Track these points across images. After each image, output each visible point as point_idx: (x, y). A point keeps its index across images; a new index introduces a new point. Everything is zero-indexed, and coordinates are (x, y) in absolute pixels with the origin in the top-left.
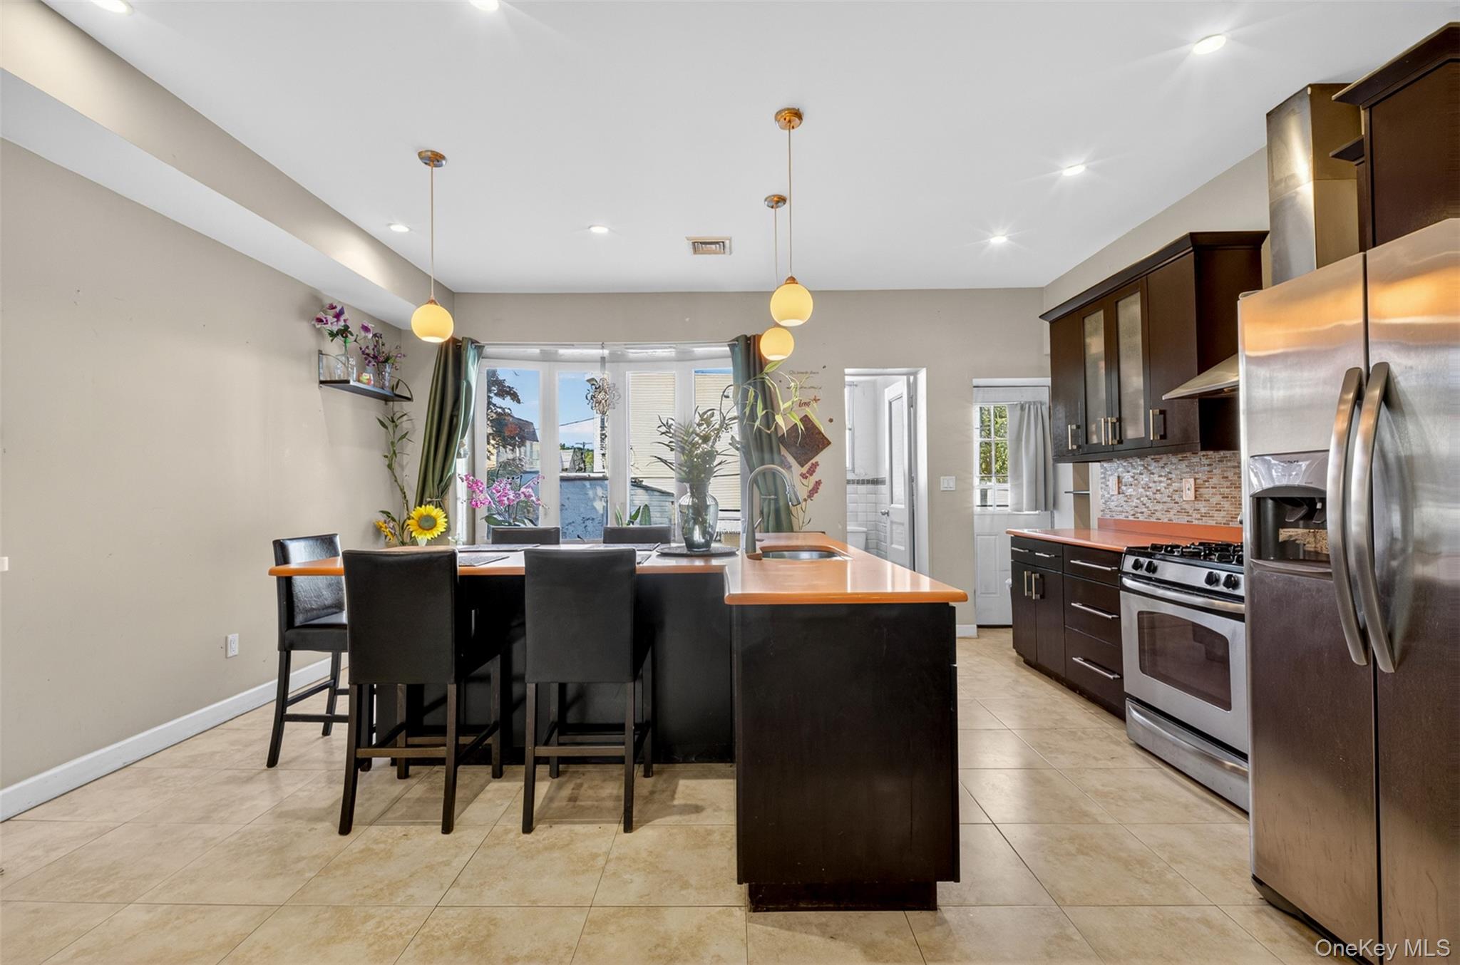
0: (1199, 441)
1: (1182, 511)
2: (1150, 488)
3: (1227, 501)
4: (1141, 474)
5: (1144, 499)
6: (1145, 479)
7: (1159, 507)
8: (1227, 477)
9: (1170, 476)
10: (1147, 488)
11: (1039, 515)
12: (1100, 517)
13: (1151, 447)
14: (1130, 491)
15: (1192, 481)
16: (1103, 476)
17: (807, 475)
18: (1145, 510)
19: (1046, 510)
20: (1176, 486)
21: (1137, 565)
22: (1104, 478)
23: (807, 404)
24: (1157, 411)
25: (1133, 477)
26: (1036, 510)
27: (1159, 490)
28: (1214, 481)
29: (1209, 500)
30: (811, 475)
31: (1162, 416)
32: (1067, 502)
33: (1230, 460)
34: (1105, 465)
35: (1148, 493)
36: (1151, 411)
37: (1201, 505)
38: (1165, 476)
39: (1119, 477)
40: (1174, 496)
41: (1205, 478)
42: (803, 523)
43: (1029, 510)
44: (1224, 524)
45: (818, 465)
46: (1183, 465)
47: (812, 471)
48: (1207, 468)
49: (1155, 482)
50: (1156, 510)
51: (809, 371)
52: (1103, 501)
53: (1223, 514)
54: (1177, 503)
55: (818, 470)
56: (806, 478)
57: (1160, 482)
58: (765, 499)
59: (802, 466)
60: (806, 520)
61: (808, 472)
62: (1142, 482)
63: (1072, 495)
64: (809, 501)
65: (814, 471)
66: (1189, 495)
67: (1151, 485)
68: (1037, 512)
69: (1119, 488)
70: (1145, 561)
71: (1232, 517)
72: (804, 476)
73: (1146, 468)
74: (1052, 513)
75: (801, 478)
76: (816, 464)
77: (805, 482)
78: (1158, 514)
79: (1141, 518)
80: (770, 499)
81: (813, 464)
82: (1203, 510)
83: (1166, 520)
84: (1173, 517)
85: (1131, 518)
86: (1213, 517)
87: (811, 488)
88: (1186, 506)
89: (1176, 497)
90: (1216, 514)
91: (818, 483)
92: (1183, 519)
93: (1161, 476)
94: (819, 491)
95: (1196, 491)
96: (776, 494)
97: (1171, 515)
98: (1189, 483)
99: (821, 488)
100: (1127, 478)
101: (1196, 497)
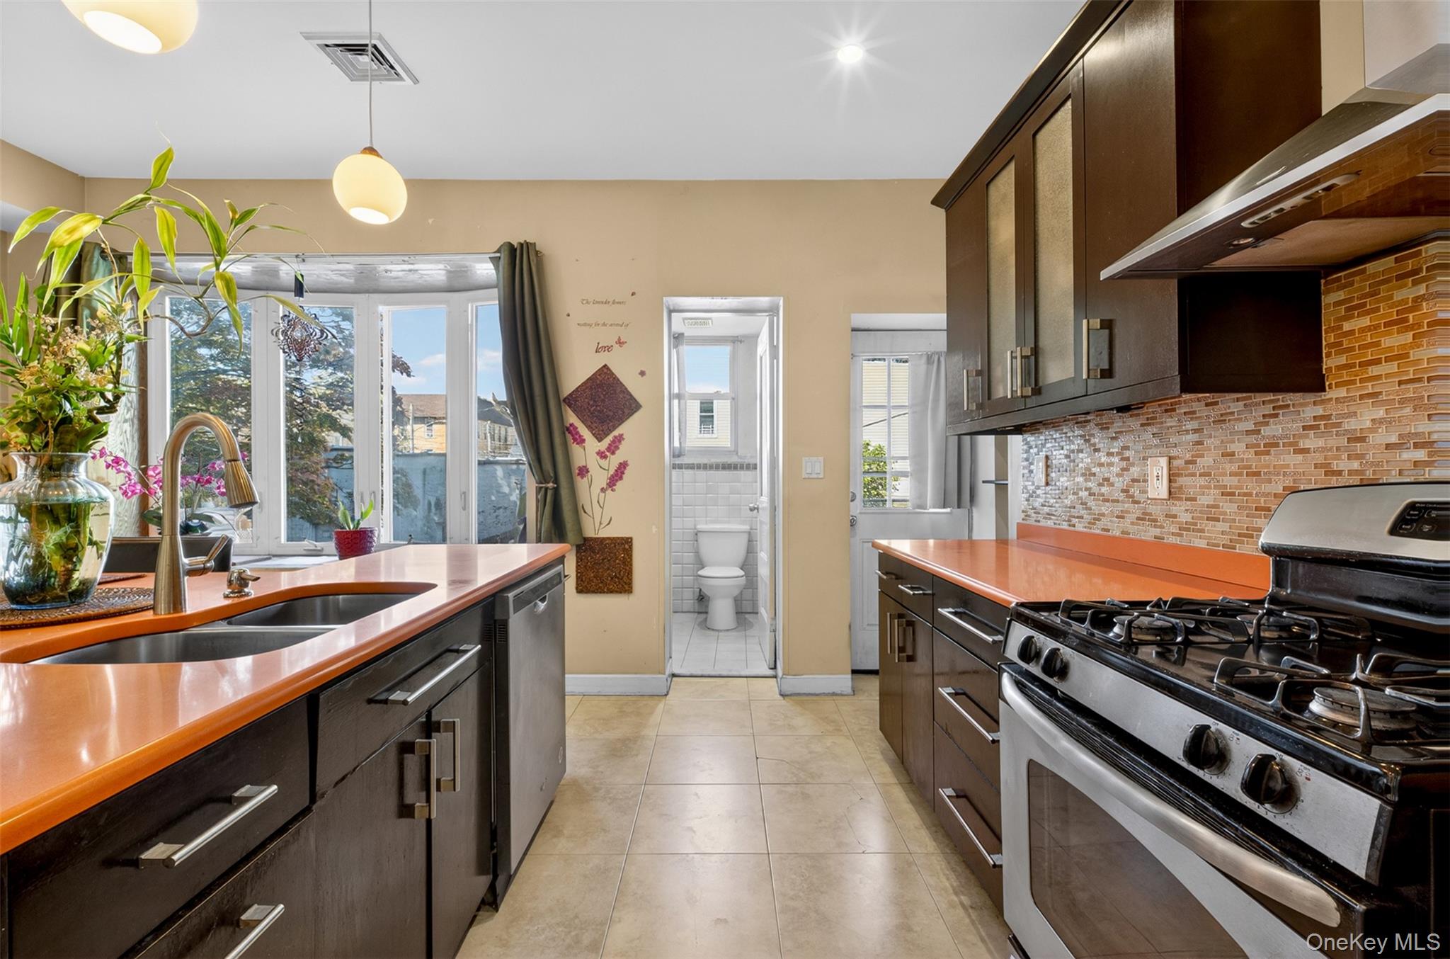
0: (1177, 373)
1: (1145, 517)
2: (1094, 475)
3: (1231, 501)
4: (1081, 451)
5: (1084, 494)
6: (1085, 459)
7: (1106, 508)
8: (1233, 454)
9: (1127, 454)
10: (1089, 474)
11: (950, 513)
12: (1021, 521)
13: (1086, 395)
14: (1063, 481)
15: (1163, 462)
16: (1025, 456)
17: (607, 453)
18: (1083, 512)
19: (959, 507)
20: (1135, 471)
21: (1027, 650)
22: (1027, 460)
23: (608, 348)
24: (1096, 323)
25: (1067, 457)
26: (944, 507)
27: (1107, 480)
28: (1206, 462)
29: (1195, 499)
30: (613, 453)
31: (1106, 332)
32: (987, 494)
33: (1239, 420)
34: (1030, 438)
35: (1090, 484)
36: (1085, 322)
37: (1182, 511)
38: (1118, 454)
39: (1047, 457)
40: (1132, 490)
41: (1188, 456)
42: (601, 523)
43: (934, 507)
44: (1224, 546)
45: (623, 439)
46: (1147, 435)
47: (613, 448)
48: (1192, 437)
49: (1101, 465)
50: (1103, 515)
51: (611, 300)
52: (1026, 496)
53: (1221, 526)
54: (1138, 502)
55: (623, 447)
56: (605, 457)
57: (1110, 464)
58: (541, 488)
59: (600, 440)
60: (605, 522)
61: (609, 449)
62: (1081, 465)
63: (993, 486)
64: (609, 491)
65: (617, 448)
66: (1158, 488)
67: (1094, 470)
68: (948, 510)
69: (1047, 475)
70: (1047, 644)
71: (1240, 535)
72: (602, 455)
73: (1087, 441)
74: (970, 512)
75: (598, 458)
76: (620, 438)
77: (604, 463)
78: (1104, 522)
79: (1080, 527)
80: (546, 489)
81: (615, 437)
82: (1185, 518)
83: (1117, 533)
84: (1131, 528)
85: (1065, 526)
86: (1202, 531)
87: (612, 472)
88: (1152, 509)
89: (1135, 491)
90: (1209, 526)
91: (623, 467)
92: (1148, 533)
93: (1110, 454)
94: (624, 476)
95: (1170, 481)
96: (556, 481)
97: (1127, 524)
98: (1158, 468)
99: (628, 472)
100: (1059, 457)
101: (1170, 493)
